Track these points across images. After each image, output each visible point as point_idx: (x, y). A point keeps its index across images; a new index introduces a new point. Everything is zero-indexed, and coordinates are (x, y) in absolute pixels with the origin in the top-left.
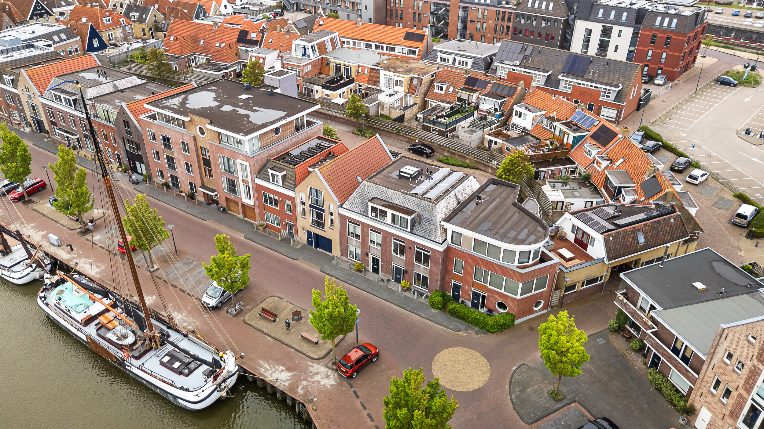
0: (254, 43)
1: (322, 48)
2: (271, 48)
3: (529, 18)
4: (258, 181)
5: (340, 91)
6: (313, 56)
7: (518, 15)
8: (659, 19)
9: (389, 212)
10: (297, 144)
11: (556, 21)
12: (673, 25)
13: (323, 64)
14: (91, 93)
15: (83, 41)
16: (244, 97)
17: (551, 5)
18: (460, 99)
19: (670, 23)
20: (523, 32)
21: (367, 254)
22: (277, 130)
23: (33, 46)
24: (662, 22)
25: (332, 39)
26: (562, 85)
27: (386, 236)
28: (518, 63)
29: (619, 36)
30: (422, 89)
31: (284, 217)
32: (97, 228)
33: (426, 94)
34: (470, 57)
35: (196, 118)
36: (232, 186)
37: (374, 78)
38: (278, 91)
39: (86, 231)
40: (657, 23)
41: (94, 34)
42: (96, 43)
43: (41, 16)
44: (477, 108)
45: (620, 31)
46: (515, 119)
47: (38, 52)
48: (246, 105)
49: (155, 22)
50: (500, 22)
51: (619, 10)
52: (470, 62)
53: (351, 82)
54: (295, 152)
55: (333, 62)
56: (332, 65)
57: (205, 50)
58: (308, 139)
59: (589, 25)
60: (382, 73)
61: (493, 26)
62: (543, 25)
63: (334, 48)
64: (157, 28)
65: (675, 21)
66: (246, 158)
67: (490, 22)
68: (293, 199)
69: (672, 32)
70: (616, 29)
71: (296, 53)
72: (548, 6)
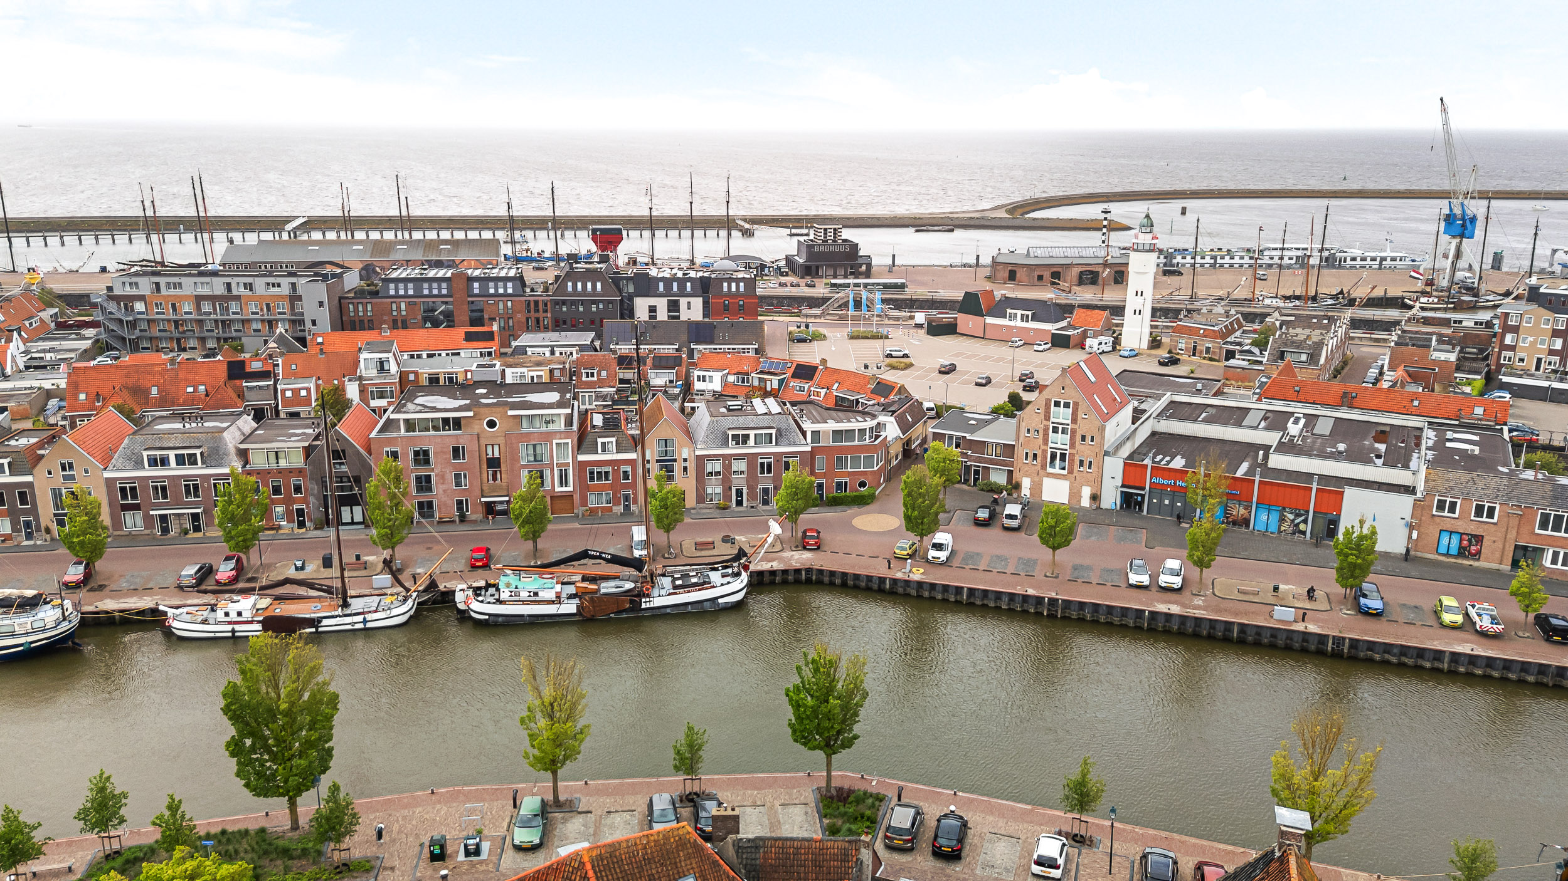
3: (573, 302)
4: (581, 458)
6: (395, 371)
7: (557, 303)
8: (725, 284)
9: (752, 433)
11: (610, 302)
12: (742, 289)
13: (403, 381)
16: (482, 391)
17: (599, 285)
18: (622, 381)
19: (738, 287)
20: (569, 322)
21: (730, 488)
24: (729, 287)
27: (751, 458)
28: (634, 342)
29: (689, 309)
31: (620, 488)
34: (573, 346)
35: (484, 410)
40: (725, 289)
44: (647, 385)
45: (689, 303)
46: (698, 386)
50: (533, 314)
51: (682, 282)
52: (575, 351)
55: (425, 373)
59: (652, 301)
61: (524, 320)
62: (594, 309)
65: (742, 284)
66: (567, 434)
67: (519, 316)
68: (633, 462)
69: (742, 295)
70: (683, 302)
71: (365, 371)
72: (594, 287)
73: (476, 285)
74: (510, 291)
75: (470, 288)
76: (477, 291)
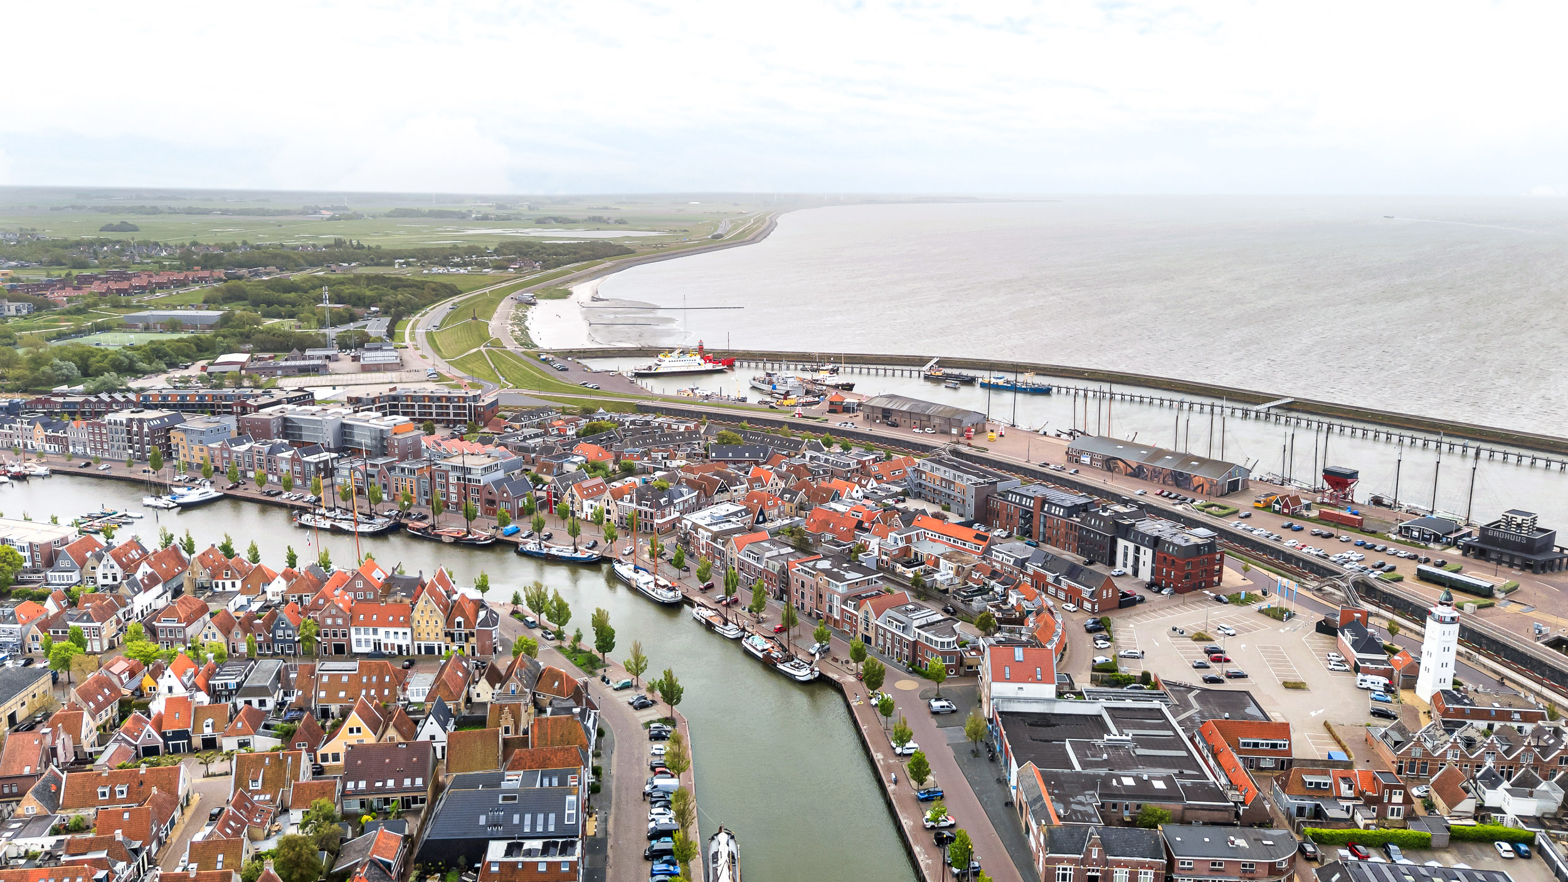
0: (867, 530)
1: (908, 539)
2: (876, 534)
3: (1088, 531)
4: (843, 606)
5: (913, 569)
6: (901, 545)
7: (1081, 528)
9: (895, 622)
10: (866, 592)
11: (1106, 536)
12: (1176, 552)
13: (906, 551)
14: (768, 554)
15: (754, 517)
16: (845, 565)
17: (1102, 523)
18: (984, 584)
19: (1174, 549)
20: (1085, 541)
21: (885, 645)
22: (857, 583)
23: (730, 521)
24: (1169, 548)
25: (917, 534)
26: (1063, 584)
27: (893, 634)
28: (1040, 565)
29: (1145, 555)
30: (964, 574)
31: (852, 626)
32: (763, 622)
33: (966, 578)
34: (1012, 557)
35: (820, 573)
36: (831, 608)
37: (937, 564)
38: (864, 564)
39: (759, 622)
40: (1166, 548)
41: (761, 513)
42: (761, 519)
43: (722, 492)
44: (992, 589)
45: (1145, 550)
47: (733, 526)
48: (845, 570)
49: (801, 503)
51: (1143, 535)
52: (1012, 560)
53: (923, 564)
54: (864, 595)
55: (913, 549)
56: (913, 551)
57: (832, 531)
58: (873, 590)
59: (1127, 543)
60: (942, 561)
61: (1065, 533)
62: (1098, 538)
63: (918, 539)
64: (801, 507)
65: (1177, 548)
66: (839, 594)
67: (1062, 530)
68: (857, 616)
69: (1175, 556)
70: (1142, 549)
71: (890, 541)
72: (1100, 523)
73: (1047, 505)
74: (1061, 514)
75: (1043, 507)
76: (1046, 509)
